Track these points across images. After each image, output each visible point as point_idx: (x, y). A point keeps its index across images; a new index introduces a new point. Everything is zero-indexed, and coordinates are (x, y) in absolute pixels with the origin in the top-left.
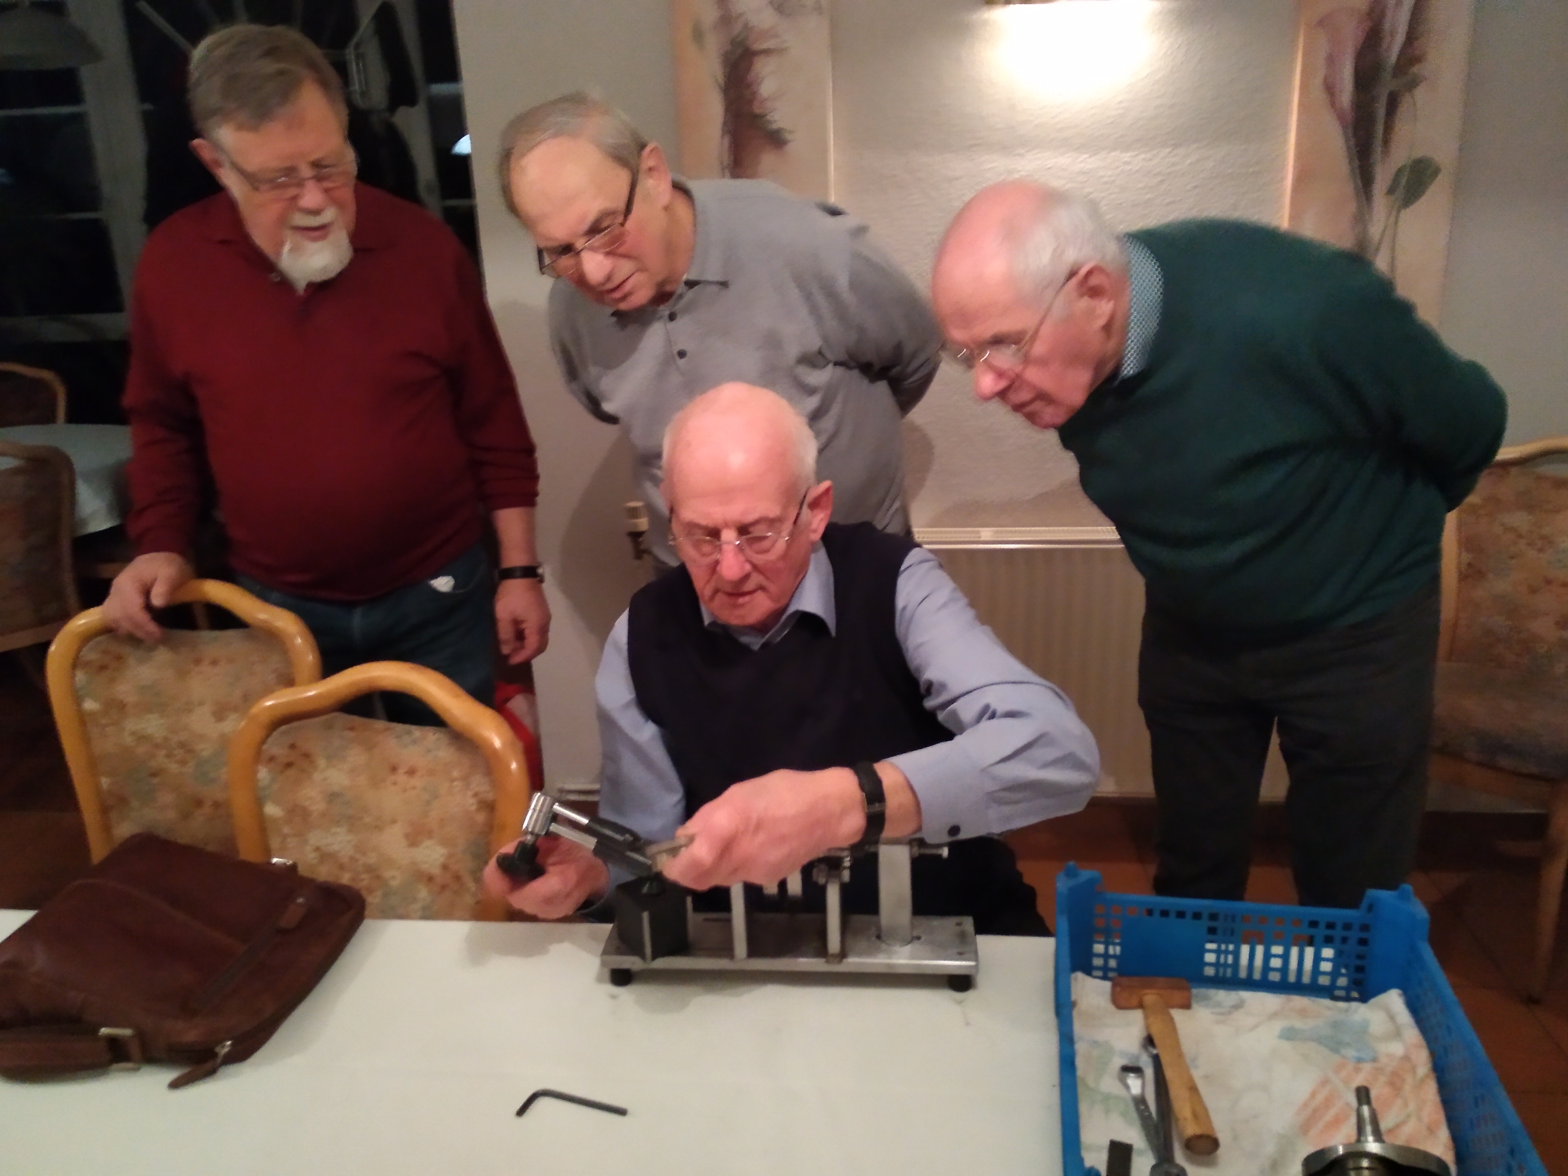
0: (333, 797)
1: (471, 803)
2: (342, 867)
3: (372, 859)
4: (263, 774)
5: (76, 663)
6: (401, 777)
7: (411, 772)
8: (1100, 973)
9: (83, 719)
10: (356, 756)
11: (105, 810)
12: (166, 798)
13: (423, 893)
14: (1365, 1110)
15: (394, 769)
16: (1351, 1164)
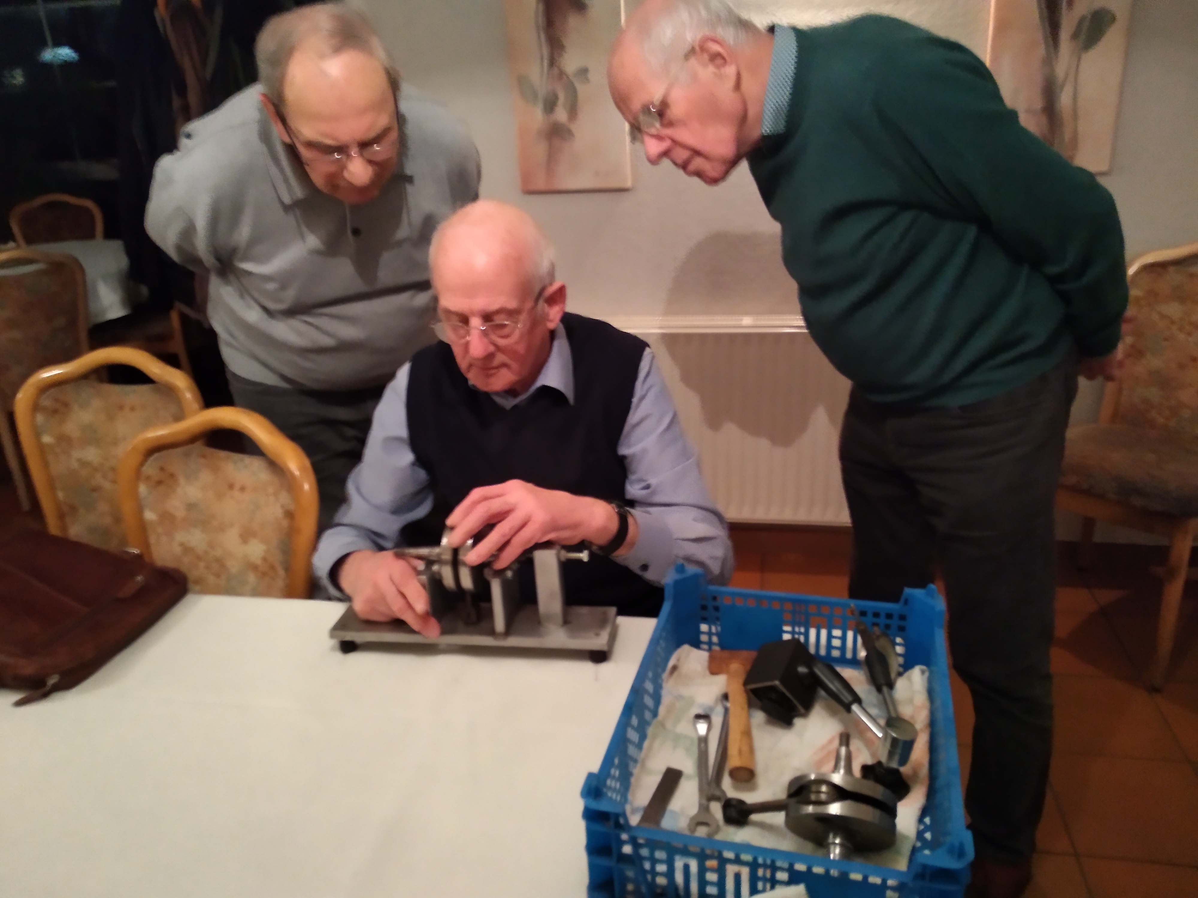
0: (191, 507)
1: (278, 512)
2: (199, 558)
3: (218, 553)
4: (143, 489)
5: (36, 407)
6: (236, 493)
7: (243, 489)
8: (705, 647)
9: (42, 449)
10: (206, 477)
11: (61, 517)
12: (103, 507)
13: (252, 578)
14: (843, 750)
15: (231, 487)
16: (814, 788)
